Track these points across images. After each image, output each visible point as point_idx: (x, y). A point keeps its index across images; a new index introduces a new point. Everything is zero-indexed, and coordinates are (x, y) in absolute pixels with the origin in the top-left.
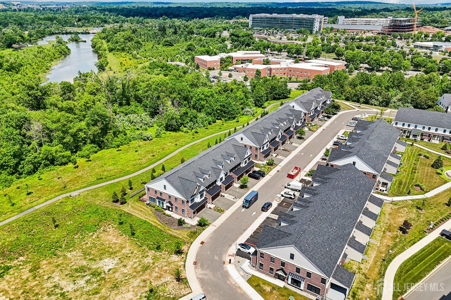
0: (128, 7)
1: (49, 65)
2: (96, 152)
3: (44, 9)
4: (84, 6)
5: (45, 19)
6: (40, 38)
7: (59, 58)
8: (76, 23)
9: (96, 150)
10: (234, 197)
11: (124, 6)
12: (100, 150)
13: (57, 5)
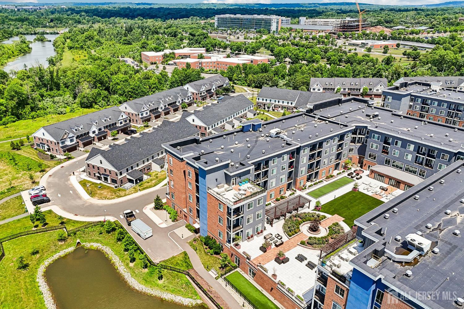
0: (108, 8)
1: (6, 61)
2: (14, 122)
3: (18, 10)
4: (62, 7)
5: (16, 20)
6: (7, 38)
7: (18, 55)
8: (47, 24)
9: (14, 120)
10: (103, 145)
11: (105, 7)
12: (18, 121)
13: (34, 6)
